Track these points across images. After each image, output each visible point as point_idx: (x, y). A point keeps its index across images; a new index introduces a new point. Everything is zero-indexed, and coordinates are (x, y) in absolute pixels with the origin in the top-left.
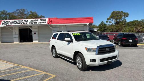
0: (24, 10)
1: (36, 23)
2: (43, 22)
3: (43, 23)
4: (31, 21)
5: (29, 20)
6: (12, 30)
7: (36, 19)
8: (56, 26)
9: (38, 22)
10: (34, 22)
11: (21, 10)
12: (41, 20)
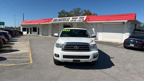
0: (79, 9)
1: (76, 20)
2: (81, 19)
3: (81, 21)
4: (72, 18)
5: (71, 18)
6: (59, 26)
7: (76, 17)
8: (92, 23)
9: (77, 20)
10: (74, 20)
11: (77, 9)
12: (80, 18)
